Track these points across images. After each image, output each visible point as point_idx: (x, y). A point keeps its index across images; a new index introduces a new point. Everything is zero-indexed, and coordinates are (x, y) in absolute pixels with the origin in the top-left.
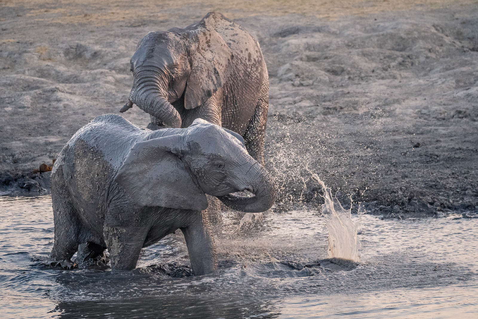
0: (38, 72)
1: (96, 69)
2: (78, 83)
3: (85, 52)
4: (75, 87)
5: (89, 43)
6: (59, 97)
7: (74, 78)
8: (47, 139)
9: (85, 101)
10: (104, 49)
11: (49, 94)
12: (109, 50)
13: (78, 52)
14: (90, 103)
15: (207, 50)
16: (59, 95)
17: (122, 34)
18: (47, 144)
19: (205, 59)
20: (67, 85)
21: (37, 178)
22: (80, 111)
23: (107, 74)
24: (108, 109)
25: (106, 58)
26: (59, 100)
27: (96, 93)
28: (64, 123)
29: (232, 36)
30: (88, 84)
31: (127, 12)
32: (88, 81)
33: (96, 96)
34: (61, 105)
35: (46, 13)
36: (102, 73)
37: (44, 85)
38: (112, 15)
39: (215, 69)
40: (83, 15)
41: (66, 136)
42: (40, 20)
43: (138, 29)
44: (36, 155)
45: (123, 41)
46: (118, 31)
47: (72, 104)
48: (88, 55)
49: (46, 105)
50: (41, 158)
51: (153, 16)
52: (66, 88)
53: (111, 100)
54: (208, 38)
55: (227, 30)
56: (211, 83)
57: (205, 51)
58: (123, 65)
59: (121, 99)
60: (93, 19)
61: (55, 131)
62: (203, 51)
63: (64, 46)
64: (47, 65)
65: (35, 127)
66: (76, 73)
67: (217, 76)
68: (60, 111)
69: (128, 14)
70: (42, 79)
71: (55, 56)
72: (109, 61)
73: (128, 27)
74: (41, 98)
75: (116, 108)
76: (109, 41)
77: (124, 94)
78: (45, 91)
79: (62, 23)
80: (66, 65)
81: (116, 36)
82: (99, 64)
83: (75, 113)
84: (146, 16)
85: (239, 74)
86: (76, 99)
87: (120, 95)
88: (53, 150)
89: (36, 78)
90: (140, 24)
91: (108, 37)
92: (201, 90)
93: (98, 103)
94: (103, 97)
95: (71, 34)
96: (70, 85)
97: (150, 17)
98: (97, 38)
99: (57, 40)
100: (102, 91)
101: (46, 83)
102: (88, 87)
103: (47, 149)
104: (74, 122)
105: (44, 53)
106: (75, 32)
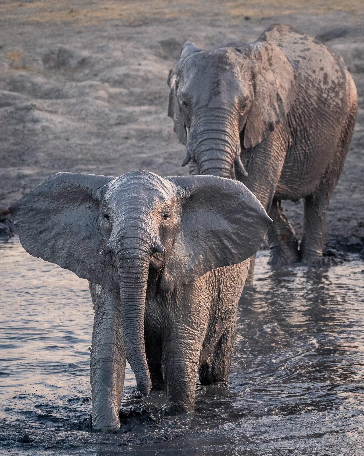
0: (9, 84)
1: (83, 80)
2: (60, 98)
3: (70, 59)
4: (56, 104)
5: (75, 47)
6: (36, 116)
7: (55, 92)
8: (20, 171)
9: (69, 122)
10: (94, 56)
11: (23, 113)
12: (100, 56)
13: (61, 59)
14: (76, 124)
15: (268, 70)
16: (36, 114)
17: (118, 35)
18: (21, 177)
19: (267, 82)
20: (47, 101)
21: (7, 221)
22: (63, 135)
23: (98, 88)
24: (99, 133)
25: (97, 67)
26: (36, 121)
27: (84, 112)
28: (42, 150)
29: (302, 51)
30: (73, 101)
31: (125, 7)
32: (73, 97)
33: (84, 116)
34: (38, 127)
35: (19, 8)
36: (91, 86)
37: (17, 102)
38: (105, 11)
39: (278, 95)
40: (68, 11)
41: (44, 167)
42: (12, 17)
43: (139, 29)
44: (6, 192)
45: (119, 45)
46: (113, 32)
47: (52, 126)
48: (73, 63)
49: (19, 127)
50: (12, 195)
51: (158, 13)
52: (45, 106)
53: (103, 121)
54: (270, 54)
55: (296, 45)
56: (273, 113)
57: (266, 71)
58: (119, 75)
59: (116, 120)
60: (81, 16)
61: (30, 161)
62: (264, 71)
63: (43, 50)
64: (21, 76)
65: (5, 155)
66: (59, 85)
67: (280, 104)
68: (37, 135)
69: (125, 10)
70: (15, 94)
71: (31, 64)
72: (101, 71)
73: (126, 26)
74: (13, 118)
75: (109, 132)
76: (101, 45)
77: (119, 114)
78: (18, 109)
79: (41, 21)
80: (45, 76)
81: (110, 38)
82: (88, 74)
83: (57, 138)
84: (149, 13)
85: (310, 101)
86: (58, 119)
87: (115, 115)
88: (28, 186)
89: (6, 92)
90: (141, 23)
91: (100, 40)
92: (262, 123)
93: (86, 124)
94: (93, 117)
95: (53, 36)
96: (51, 101)
97: (154, 14)
98: (85, 41)
99: (33, 43)
100: (92, 109)
101: (19, 98)
102: (74, 104)
103: (20, 184)
104: (54, 148)
105: (17, 59)
106: (57, 33)
